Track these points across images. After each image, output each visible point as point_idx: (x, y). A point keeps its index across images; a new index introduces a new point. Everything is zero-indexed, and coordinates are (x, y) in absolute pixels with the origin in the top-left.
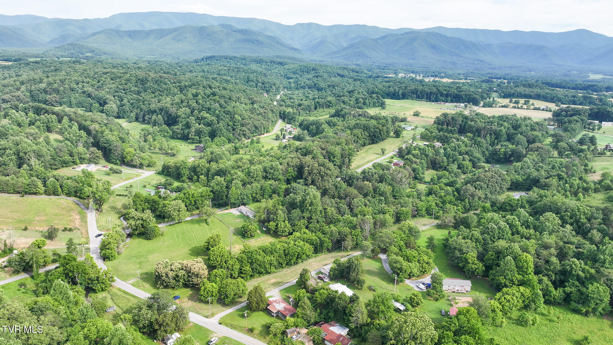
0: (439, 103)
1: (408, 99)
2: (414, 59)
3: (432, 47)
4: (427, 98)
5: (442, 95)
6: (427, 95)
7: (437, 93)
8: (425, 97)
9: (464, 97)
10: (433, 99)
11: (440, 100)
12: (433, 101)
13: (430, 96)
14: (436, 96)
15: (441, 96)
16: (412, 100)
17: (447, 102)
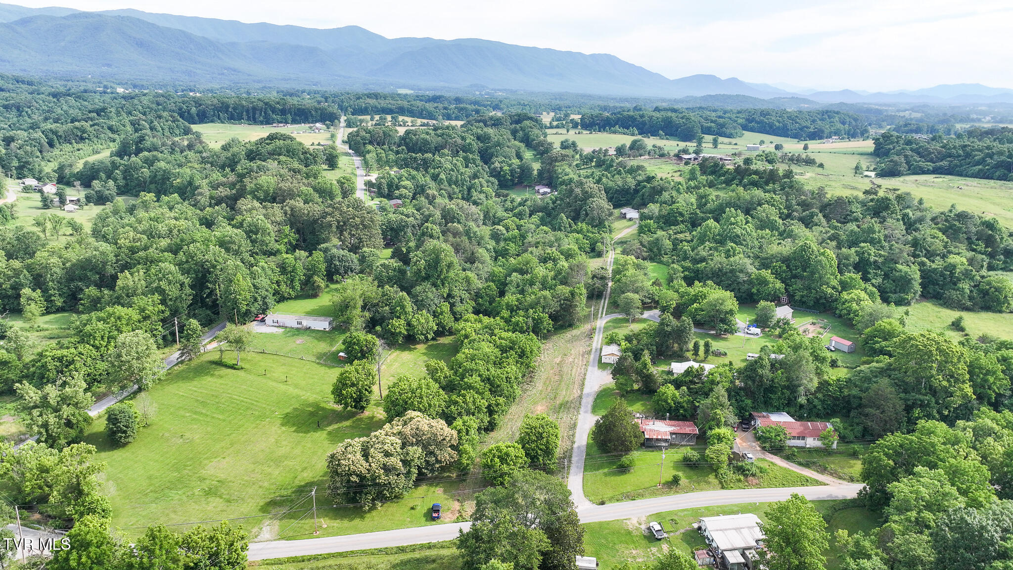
0: (274, 125)
1: (212, 121)
2: (109, 65)
3: (137, 44)
4: (249, 119)
5: (274, 110)
6: (247, 111)
7: (266, 109)
8: (245, 117)
9: (313, 113)
10: (261, 118)
11: (273, 120)
12: (262, 123)
13: (254, 114)
14: (265, 113)
15: (273, 113)
16: (222, 122)
17: (286, 123)
